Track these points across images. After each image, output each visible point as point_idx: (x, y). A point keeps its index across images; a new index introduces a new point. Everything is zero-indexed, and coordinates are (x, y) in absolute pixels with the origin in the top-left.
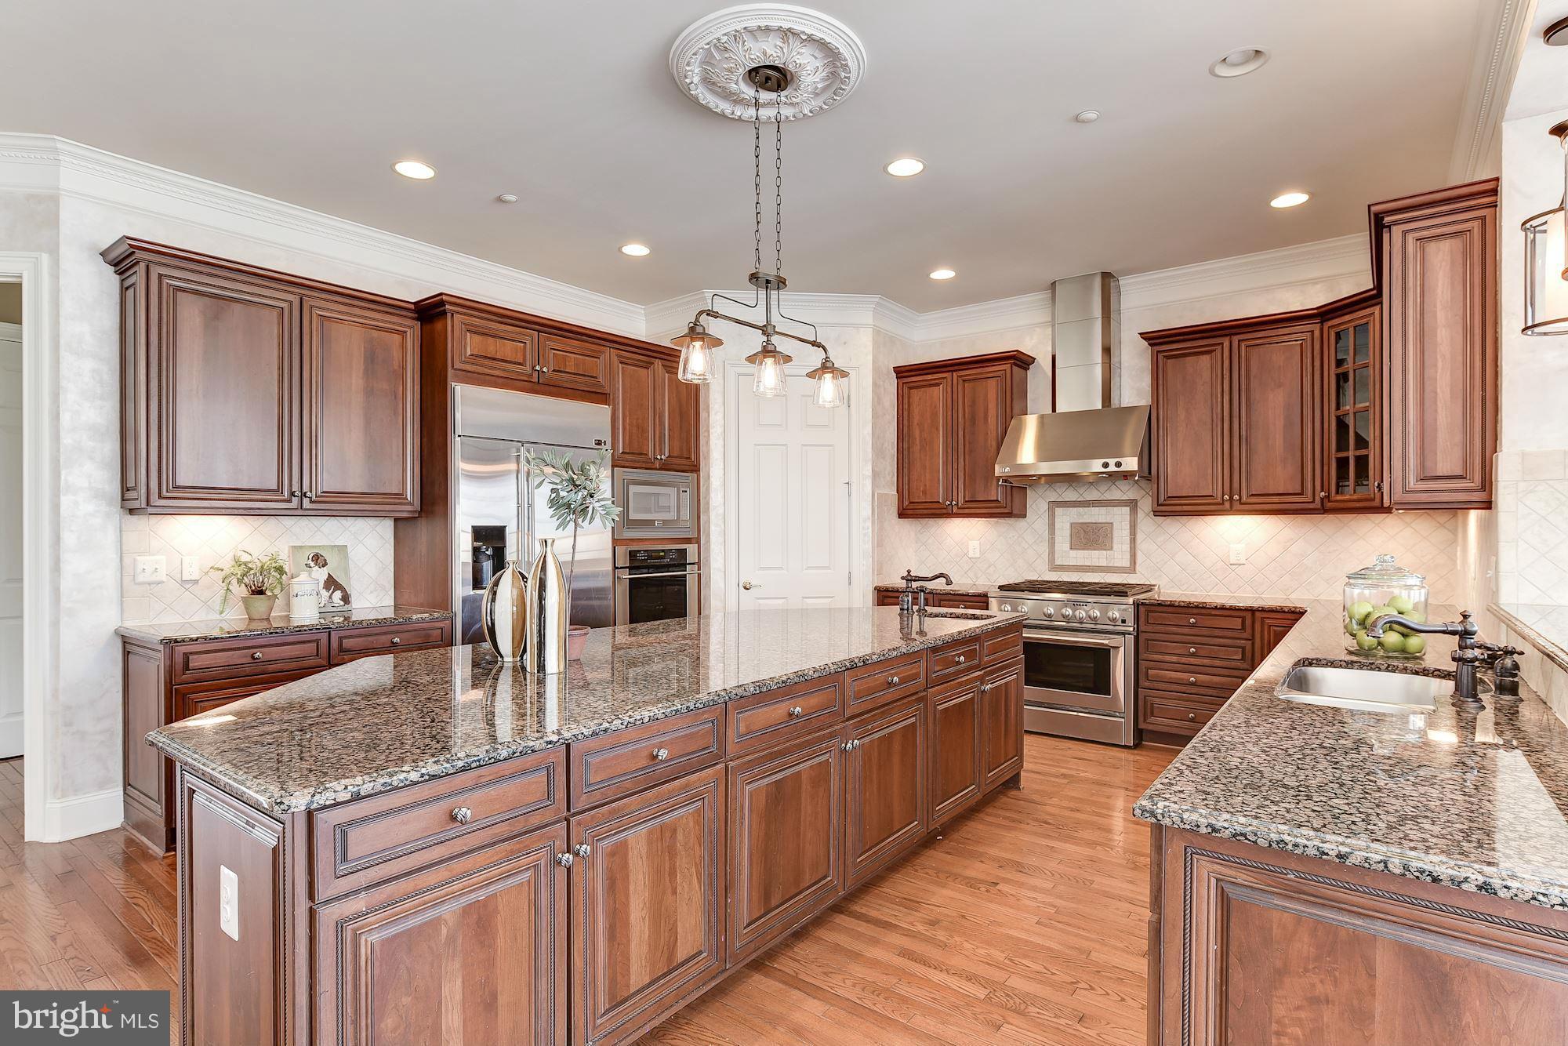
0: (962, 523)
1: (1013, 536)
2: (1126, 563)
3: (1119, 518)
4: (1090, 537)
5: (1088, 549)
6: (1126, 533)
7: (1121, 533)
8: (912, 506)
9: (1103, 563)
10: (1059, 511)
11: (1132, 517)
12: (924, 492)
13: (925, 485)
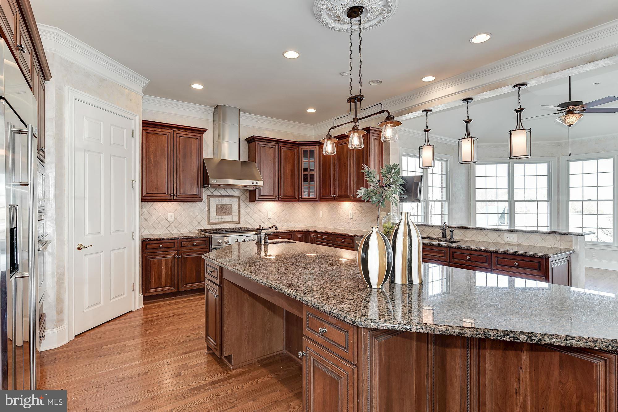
0: (165, 204)
1: (191, 211)
2: (237, 220)
3: (234, 202)
4: (223, 210)
5: (223, 215)
6: (237, 208)
7: (235, 209)
8: (148, 195)
9: (229, 220)
10: (211, 199)
11: (239, 201)
12: (157, 189)
13: (157, 185)
